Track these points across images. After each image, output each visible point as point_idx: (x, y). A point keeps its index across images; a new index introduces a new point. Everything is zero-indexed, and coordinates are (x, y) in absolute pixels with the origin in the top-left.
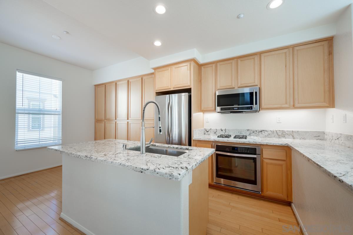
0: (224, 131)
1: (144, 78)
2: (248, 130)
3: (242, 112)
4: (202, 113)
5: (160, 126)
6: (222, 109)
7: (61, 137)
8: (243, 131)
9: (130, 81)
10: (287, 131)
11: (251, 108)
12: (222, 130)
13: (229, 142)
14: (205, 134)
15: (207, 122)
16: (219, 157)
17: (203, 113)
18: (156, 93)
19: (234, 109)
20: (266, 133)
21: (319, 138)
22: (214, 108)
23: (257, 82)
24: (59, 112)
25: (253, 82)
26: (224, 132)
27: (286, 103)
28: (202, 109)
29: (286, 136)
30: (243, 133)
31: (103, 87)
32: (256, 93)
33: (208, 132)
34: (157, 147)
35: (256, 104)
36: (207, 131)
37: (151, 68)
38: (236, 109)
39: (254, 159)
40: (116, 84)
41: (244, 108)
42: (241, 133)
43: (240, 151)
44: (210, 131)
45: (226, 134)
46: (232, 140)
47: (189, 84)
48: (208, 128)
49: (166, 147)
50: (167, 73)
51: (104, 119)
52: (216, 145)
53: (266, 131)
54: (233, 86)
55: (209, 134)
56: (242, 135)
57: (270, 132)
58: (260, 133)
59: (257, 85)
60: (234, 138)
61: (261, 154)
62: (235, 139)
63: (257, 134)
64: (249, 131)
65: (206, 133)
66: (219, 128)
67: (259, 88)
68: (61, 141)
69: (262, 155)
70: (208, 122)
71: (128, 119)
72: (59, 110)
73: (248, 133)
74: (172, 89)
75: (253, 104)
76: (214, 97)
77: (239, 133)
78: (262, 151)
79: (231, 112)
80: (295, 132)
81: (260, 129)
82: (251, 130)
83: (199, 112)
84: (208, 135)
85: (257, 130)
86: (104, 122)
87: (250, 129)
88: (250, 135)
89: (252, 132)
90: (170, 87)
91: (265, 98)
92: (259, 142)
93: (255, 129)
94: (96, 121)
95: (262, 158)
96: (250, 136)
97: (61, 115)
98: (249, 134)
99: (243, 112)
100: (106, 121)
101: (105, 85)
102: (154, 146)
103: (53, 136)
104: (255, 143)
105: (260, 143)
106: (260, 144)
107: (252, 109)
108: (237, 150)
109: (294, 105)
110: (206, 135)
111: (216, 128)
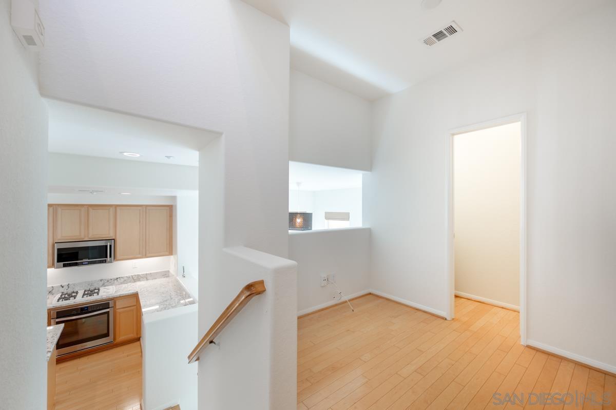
2: (101, 280)
8: (95, 283)
10: (142, 275)
11: (105, 261)
12: (63, 287)
13: (76, 303)
19: (84, 263)
20: (122, 280)
21: (165, 276)
23: (112, 236)
26: (67, 287)
27: (140, 254)
29: (141, 279)
32: (110, 246)
35: (110, 257)
38: (86, 263)
39: (108, 313)
41: (97, 262)
43: (90, 310)
45: (70, 291)
46: (79, 300)
53: (122, 277)
54: (83, 237)
56: (94, 287)
57: (126, 279)
58: (115, 281)
59: (112, 240)
61: (114, 307)
62: (83, 298)
63: (112, 282)
66: (57, 285)
67: (114, 242)
73: (101, 283)
75: (106, 257)
76: (51, 251)
77: (89, 286)
78: (115, 303)
80: (148, 274)
81: (115, 277)
82: (105, 280)
85: (111, 279)
87: (103, 279)
88: (104, 285)
89: (105, 282)
91: (120, 249)
93: (109, 278)
95: (115, 309)
98: (102, 285)
105: (113, 296)
108: (87, 310)
109: (146, 255)
111: (51, 286)
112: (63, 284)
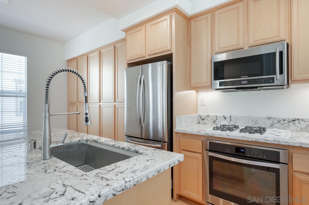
0: (228, 119)
1: (117, 46)
2: (269, 118)
3: (256, 87)
4: (194, 92)
5: (87, 112)
6: (221, 84)
7: (27, 123)
8: (260, 120)
9: (102, 51)
11: (273, 80)
12: (225, 118)
13: (230, 138)
14: (199, 123)
15: (202, 105)
16: (214, 162)
17: (197, 91)
18: (128, 64)
19: (242, 83)
22: (209, 84)
23: (283, 35)
24: (24, 93)
25: (277, 35)
28: (192, 84)
30: (260, 122)
31: (75, 62)
32: (281, 53)
33: (203, 120)
34: (100, 144)
35: (281, 72)
36: (203, 118)
37: (121, 30)
38: (245, 82)
39: (277, 171)
40: (87, 56)
41: (260, 81)
42: (256, 123)
43: (249, 155)
44: (206, 119)
45: (232, 123)
46: (236, 135)
47: (169, 48)
48: (204, 114)
49: (109, 146)
50: (140, 35)
51: (76, 101)
52: (210, 143)
53: (303, 120)
54: (241, 46)
55: (205, 124)
56: (259, 126)
58: (290, 123)
59: (285, 40)
60: (240, 132)
61: (289, 163)
62: (241, 134)
63: (286, 124)
64: (271, 120)
65: (201, 122)
66: (220, 114)
67: (288, 45)
68: (27, 127)
69: (290, 165)
70: (204, 105)
71: (100, 102)
72: (25, 92)
73: (269, 123)
74: (147, 57)
75: (275, 73)
76: (209, 65)
77: (253, 123)
78: (290, 157)
79: (237, 89)
82: (275, 119)
83: (187, 90)
84: (203, 125)
85: (284, 119)
86: (76, 106)
87: (272, 117)
88: (272, 126)
89: (275, 122)
90: (144, 55)
92: (285, 140)
93: (281, 117)
94: (69, 104)
95: (290, 170)
96: (272, 128)
97: (27, 98)
98: (269, 125)
99: (259, 88)
100: (78, 104)
101: (77, 60)
102: (96, 142)
103: (22, 122)
104: (277, 143)
105: (286, 142)
106: (288, 144)
107: (273, 82)
108: (244, 153)
110: (200, 125)
111: (215, 115)
112: (226, 115)
